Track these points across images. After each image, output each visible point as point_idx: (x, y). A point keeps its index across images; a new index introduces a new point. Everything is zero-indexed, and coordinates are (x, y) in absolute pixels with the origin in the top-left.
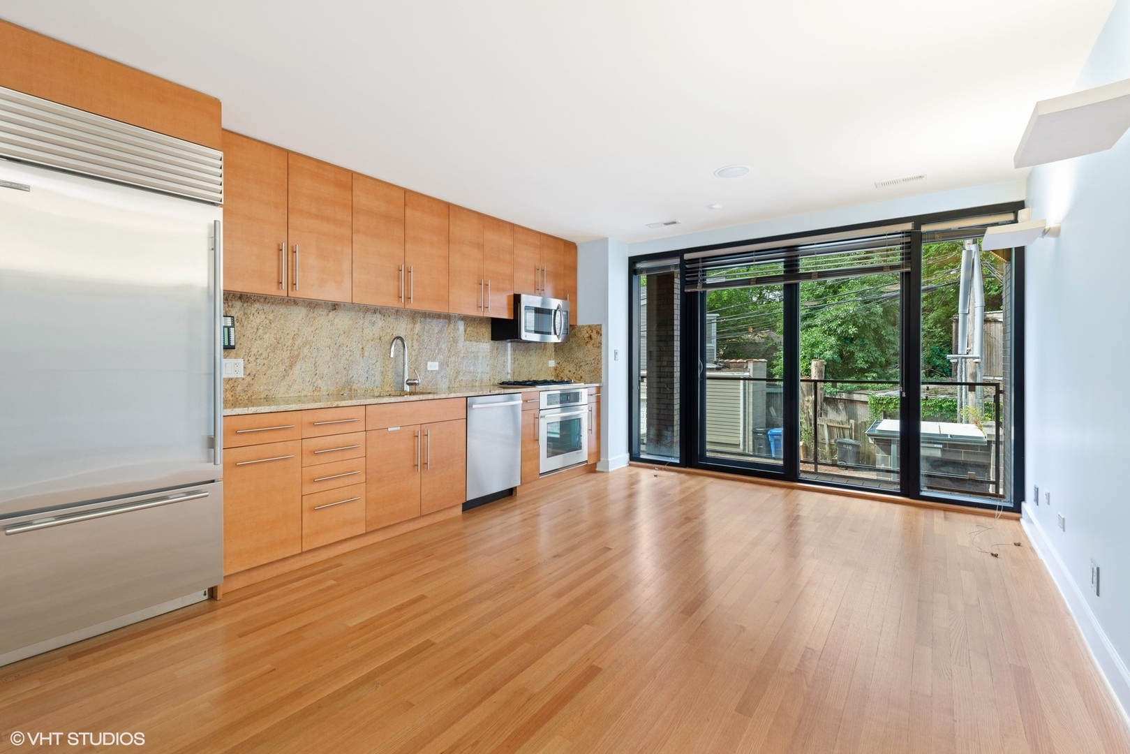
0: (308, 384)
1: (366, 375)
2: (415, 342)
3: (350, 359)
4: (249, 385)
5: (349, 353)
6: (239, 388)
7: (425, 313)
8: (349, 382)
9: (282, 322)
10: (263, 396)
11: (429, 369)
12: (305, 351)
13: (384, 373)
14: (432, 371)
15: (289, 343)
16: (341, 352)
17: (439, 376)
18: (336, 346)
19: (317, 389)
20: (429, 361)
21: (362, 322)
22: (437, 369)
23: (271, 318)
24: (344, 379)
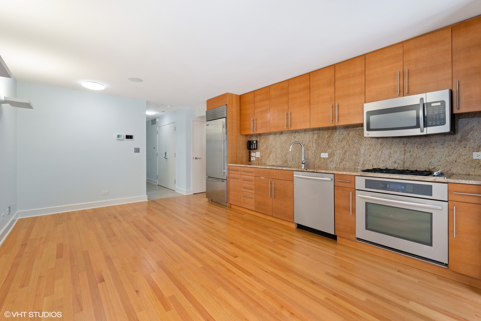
0: (274, 160)
1: (292, 158)
2: (314, 143)
3: (287, 152)
4: (261, 160)
5: (286, 150)
6: (259, 160)
7: (320, 128)
8: (286, 161)
9: (268, 140)
10: (264, 163)
11: (322, 156)
12: (273, 149)
13: (300, 158)
14: (324, 158)
15: (269, 147)
16: (284, 149)
17: (328, 161)
18: (282, 147)
19: (277, 162)
20: (322, 152)
21: (290, 137)
22: (327, 156)
23: (265, 140)
24: (285, 159)
